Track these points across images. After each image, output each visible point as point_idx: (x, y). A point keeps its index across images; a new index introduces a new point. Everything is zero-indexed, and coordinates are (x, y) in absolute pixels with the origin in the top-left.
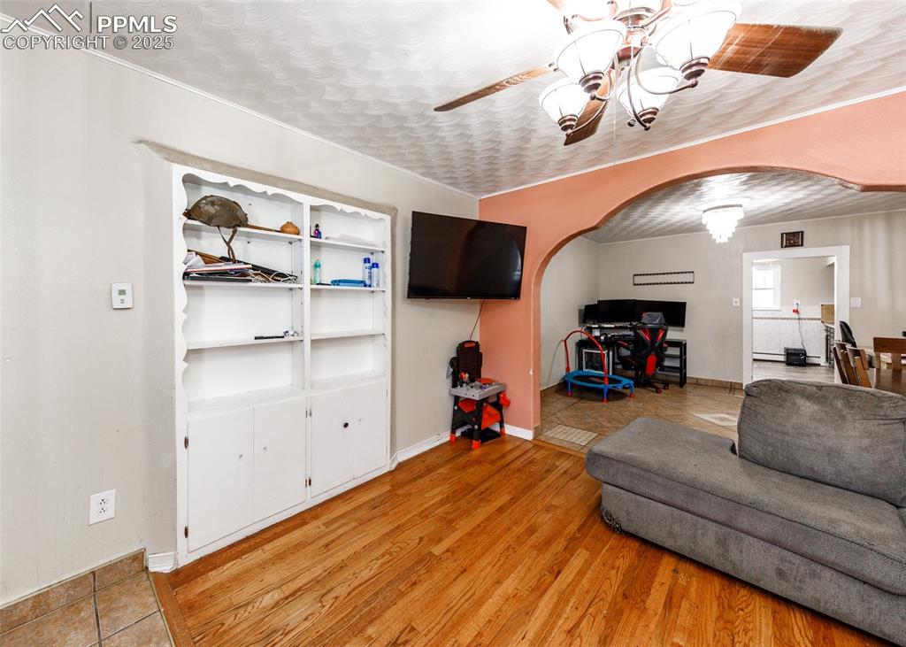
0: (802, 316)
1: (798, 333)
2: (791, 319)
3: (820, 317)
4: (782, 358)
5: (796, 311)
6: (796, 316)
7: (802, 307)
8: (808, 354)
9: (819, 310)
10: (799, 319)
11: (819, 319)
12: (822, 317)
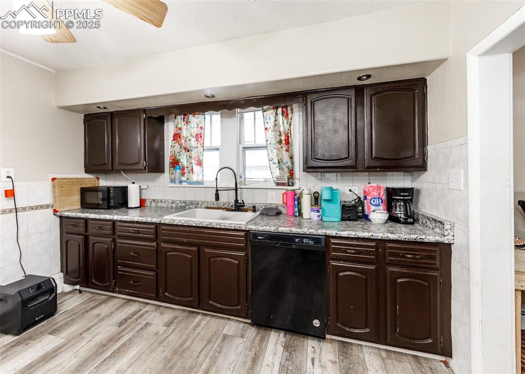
0: (21, 205)
1: (13, 244)
2: (4, 212)
5: (10, 193)
7: (17, 184)
9: (48, 187)
10: (16, 210)
11: (48, 206)
12: (55, 202)
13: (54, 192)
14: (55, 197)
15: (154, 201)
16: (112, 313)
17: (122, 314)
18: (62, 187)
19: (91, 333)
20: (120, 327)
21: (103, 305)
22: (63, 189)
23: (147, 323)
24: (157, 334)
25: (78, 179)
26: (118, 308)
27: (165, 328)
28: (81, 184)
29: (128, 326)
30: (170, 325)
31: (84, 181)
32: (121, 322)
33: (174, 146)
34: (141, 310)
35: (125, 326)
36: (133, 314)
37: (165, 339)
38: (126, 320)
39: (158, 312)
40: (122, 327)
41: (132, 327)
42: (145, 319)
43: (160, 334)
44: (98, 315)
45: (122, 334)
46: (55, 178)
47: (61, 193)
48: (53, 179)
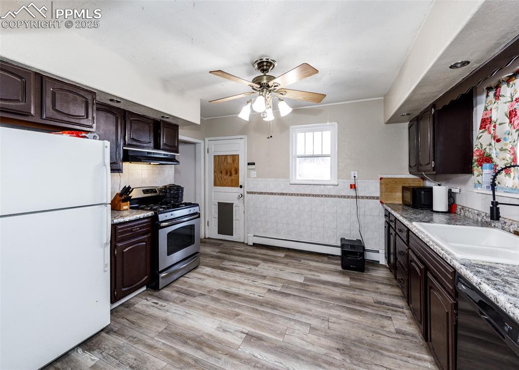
0: (360, 194)
1: (354, 218)
2: (348, 197)
3: (378, 194)
4: (338, 252)
5: (353, 187)
6: (352, 193)
7: (359, 181)
8: (367, 247)
9: (377, 184)
10: (356, 197)
11: (377, 198)
12: (381, 195)
13: (381, 188)
14: (381, 192)
15: (463, 209)
16: (385, 294)
17: (389, 299)
18: (387, 185)
19: (361, 292)
20: (375, 303)
21: (389, 287)
22: (388, 186)
23: (390, 317)
24: (383, 327)
25: (402, 179)
26: (393, 295)
27: (394, 331)
28: (404, 183)
29: (378, 307)
30: (400, 334)
31: (407, 181)
32: (380, 302)
33: (481, 137)
34: (403, 308)
35: (378, 305)
36: (393, 305)
37: (379, 334)
38: (384, 303)
39: (409, 320)
40: (375, 304)
41: (379, 309)
42: (394, 314)
43: (385, 329)
44: (378, 289)
45: (369, 307)
46: (382, 178)
47: (386, 189)
48: (381, 179)
